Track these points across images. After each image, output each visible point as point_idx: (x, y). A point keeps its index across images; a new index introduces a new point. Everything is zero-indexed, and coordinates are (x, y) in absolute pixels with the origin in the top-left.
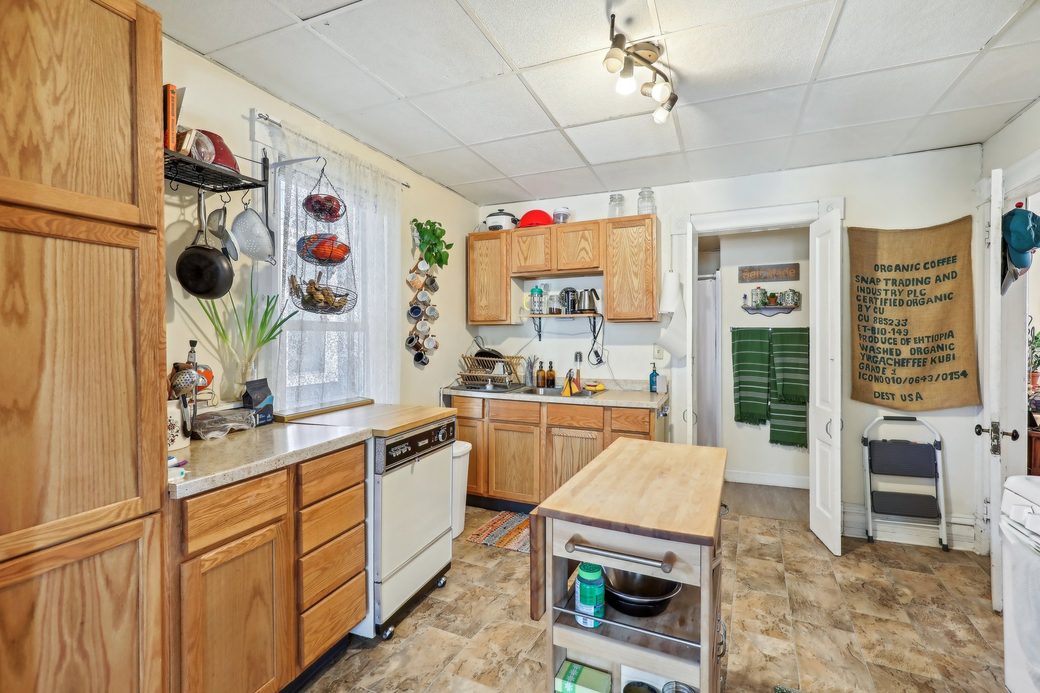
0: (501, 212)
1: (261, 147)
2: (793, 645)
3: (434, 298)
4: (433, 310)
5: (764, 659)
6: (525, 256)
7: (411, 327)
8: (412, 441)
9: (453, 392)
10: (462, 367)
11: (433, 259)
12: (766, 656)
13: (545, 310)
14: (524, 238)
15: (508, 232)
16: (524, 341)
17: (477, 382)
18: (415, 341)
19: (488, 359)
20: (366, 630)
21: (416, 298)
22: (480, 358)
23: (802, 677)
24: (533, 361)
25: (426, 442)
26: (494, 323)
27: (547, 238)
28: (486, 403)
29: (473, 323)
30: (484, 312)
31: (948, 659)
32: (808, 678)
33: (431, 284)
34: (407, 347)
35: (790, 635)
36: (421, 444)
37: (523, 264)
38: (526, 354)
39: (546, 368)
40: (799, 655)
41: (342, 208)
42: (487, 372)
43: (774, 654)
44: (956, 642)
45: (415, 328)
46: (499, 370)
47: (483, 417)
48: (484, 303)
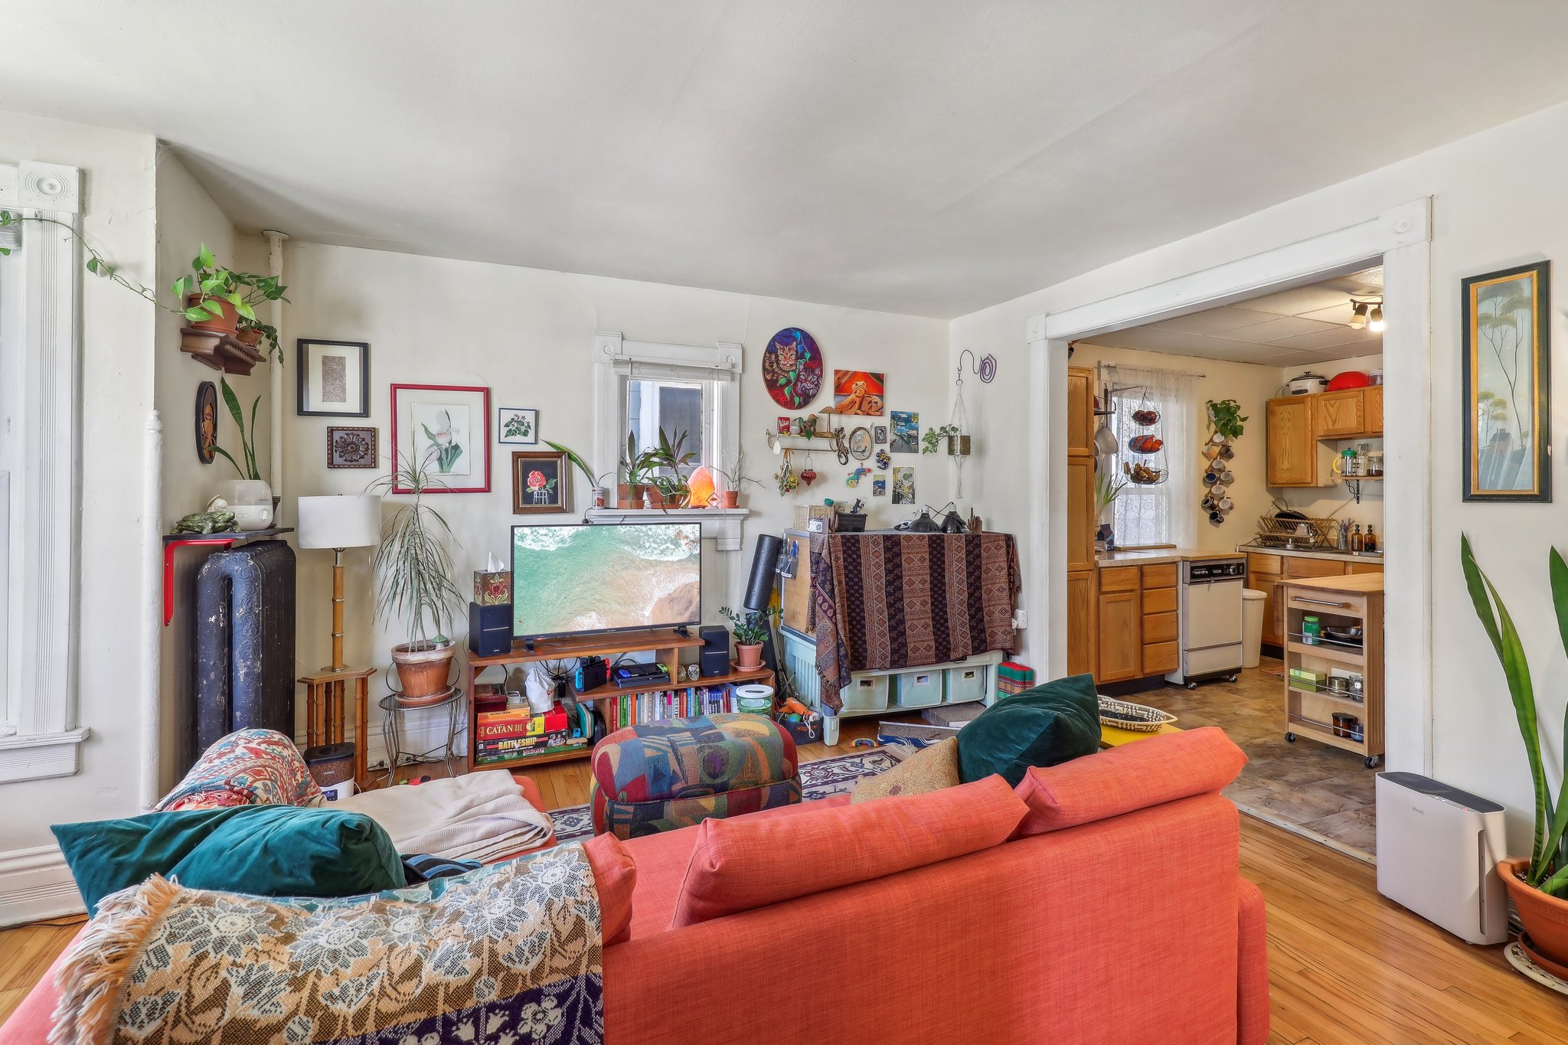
0: (1308, 376)
3: (1229, 465)
4: (1228, 475)
6: (1334, 419)
7: (1208, 490)
8: (1210, 568)
9: (1250, 549)
10: (1262, 528)
11: (1228, 432)
13: (1361, 472)
14: (1332, 402)
15: (1313, 396)
16: (1337, 504)
17: (1278, 542)
18: (1210, 503)
19: (1290, 520)
20: (1178, 678)
21: (1211, 466)
22: (1281, 519)
24: (1347, 524)
25: (1220, 571)
26: (1299, 486)
27: (1358, 401)
28: (1285, 560)
29: (1275, 487)
30: (1285, 475)
33: (1226, 453)
34: (1203, 507)
36: (1215, 572)
37: (1331, 427)
38: (1342, 516)
39: (1364, 531)
41: (1158, 417)
42: (1289, 533)
45: (1210, 491)
46: (1302, 530)
47: (1282, 573)
48: (1286, 465)
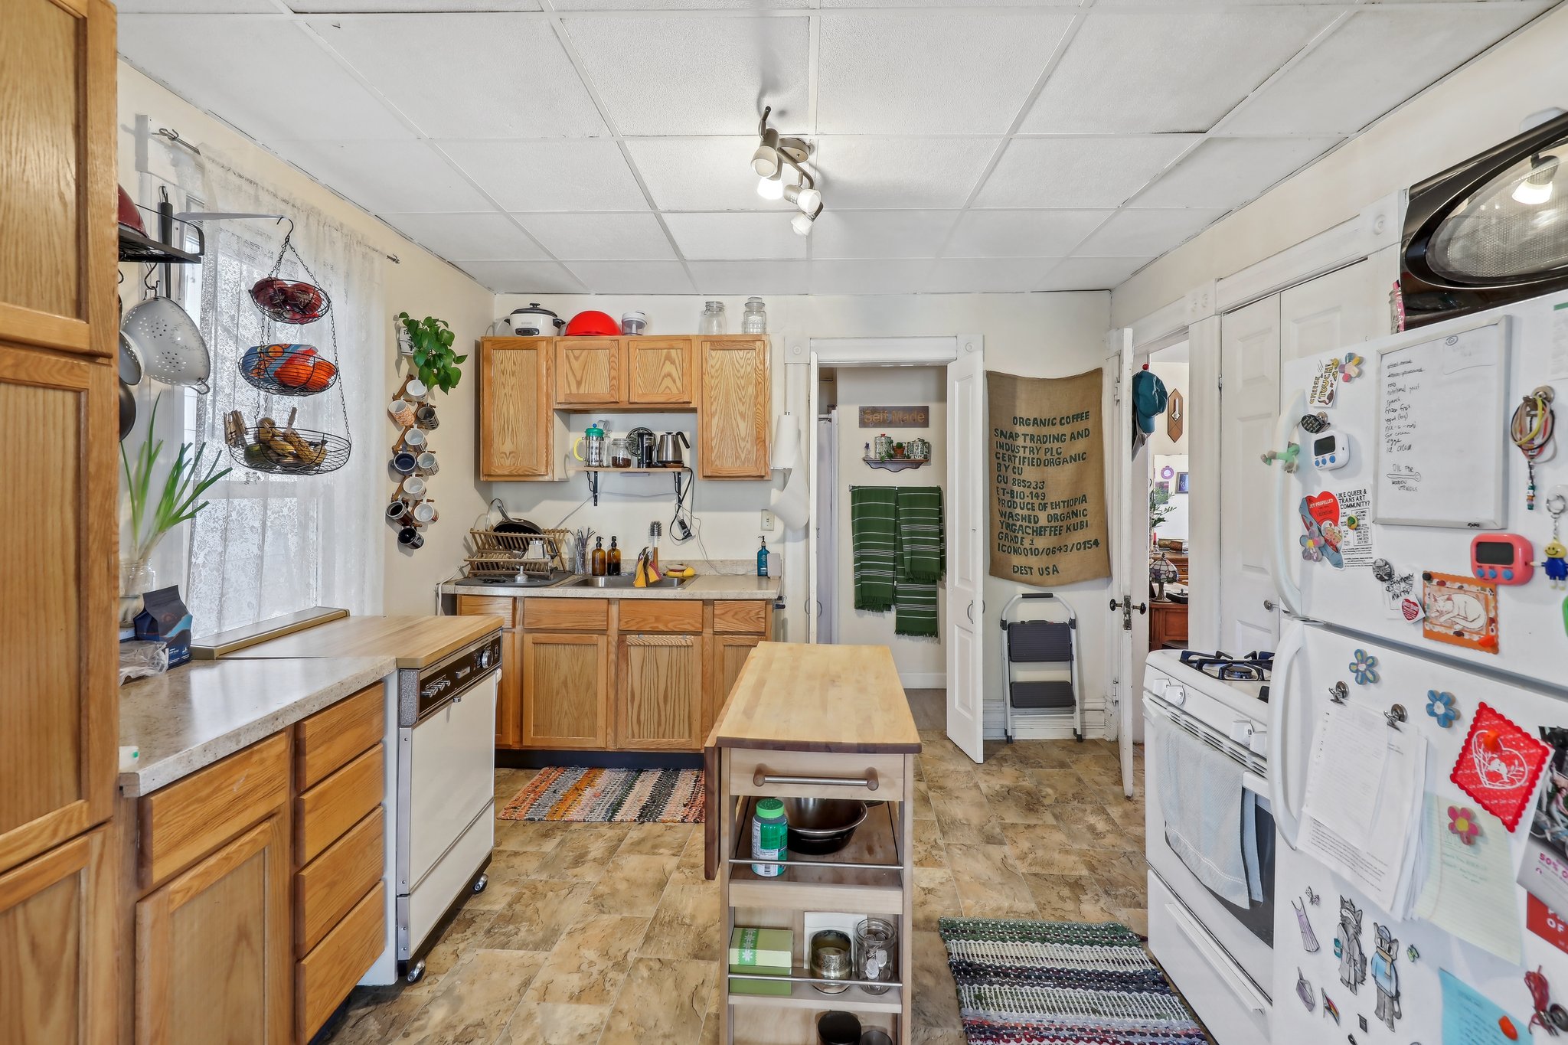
0: (534, 308)
1: (157, 183)
2: (949, 871)
3: (432, 439)
4: (430, 458)
5: (922, 893)
6: (579, 378)
7: (395, 486)
8: (449, 672)
9: (461, 590)
10: (468, 549)
11: (433, 379)
12: (924, 889)
13: (606, 460)
14: (577, 352)
15: (548, 340)
16: (568, 506)
17: (497, 572)
18: (404, 511)
19: (517, 535)
20: (382, 973)
21: (402, 440)
22: (503, 534)
23: (963, 903)
24: (585, 537)
25: (468, 670)
26: (521, 478)
27: (613, 356)
28: (519, 605)
29: (483, 475)
30: (508, 462)
31: (1092, 853)
32: (969, 902)
33: (427, 417)
34: (389, 520)
35: (944, 861)
36: (461, 674)
37: (574, 390)
38: (573, 525)
39: (606, 546)
40: (957, 880)
42: (515, 556)
43: (931, 886)
44: (1097, 834)
45: (401, 489)
46: (535, 552)
47: (514, 626)
48: (508, 447)
